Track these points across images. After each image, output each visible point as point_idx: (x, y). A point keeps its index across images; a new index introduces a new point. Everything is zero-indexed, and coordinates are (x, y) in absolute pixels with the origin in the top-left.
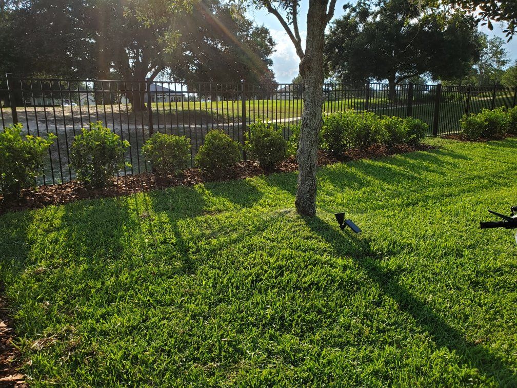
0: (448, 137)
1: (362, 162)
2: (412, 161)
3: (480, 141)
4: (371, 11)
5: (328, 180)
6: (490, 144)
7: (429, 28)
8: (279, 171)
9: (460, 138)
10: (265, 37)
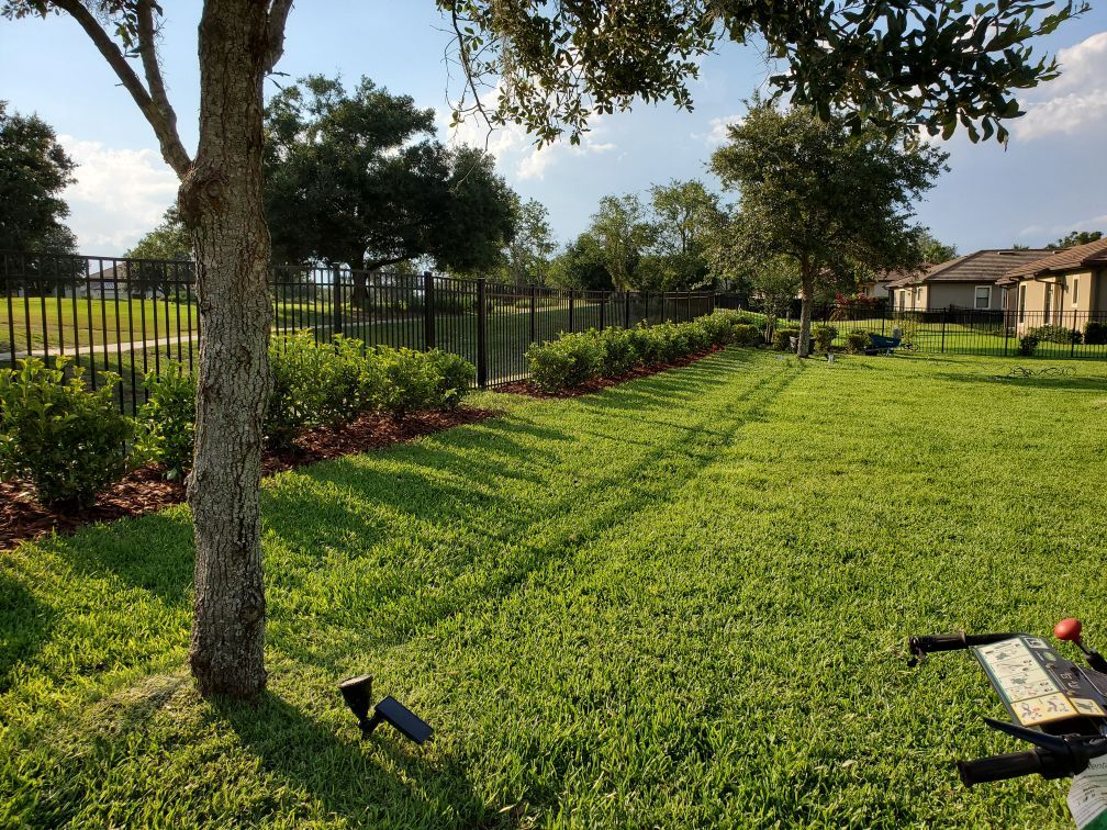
0: (506, 388)
1: (347, 464)
2: (462, 452)
3: (567, 396)
4: (303, 122)
5: (271, 532)
6: (584, 401)
7: (421, 170)
8: (110, 513)
9: (530, 389)
10: (43, 147)
